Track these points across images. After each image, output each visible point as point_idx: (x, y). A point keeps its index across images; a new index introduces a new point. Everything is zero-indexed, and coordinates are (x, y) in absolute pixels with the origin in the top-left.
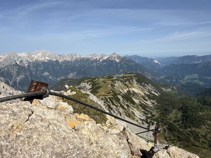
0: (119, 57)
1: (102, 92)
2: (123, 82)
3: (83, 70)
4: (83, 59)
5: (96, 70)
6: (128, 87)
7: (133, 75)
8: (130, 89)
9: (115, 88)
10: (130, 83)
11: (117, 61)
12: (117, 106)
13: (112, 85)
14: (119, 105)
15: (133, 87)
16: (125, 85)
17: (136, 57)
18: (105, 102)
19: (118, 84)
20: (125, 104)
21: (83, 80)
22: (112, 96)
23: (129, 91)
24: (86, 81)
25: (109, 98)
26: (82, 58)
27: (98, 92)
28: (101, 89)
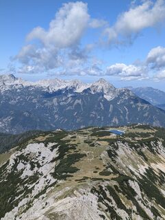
0: (112, 89)
1: (86, 169)
2: (136, 147)
3: (26, 114)
4: (28, 87)
5: (56, 116)
6: (146, 160)
7: (150, 131)
8: (153, 165)
9: (119, 160)
10: (152, 151)
11: (108, 97)
12: (129, 212)
13: (109, 152)
14: (135, 208)
15: (160, 160)
16: (141, 154)
17: (150, 91)
18: (100, 200)
19: (123, 151)
20: (147, 207)
21: (31, 137)
22: (115, 183)
23: (150, 171)
24: (39, 139)
25: (109, 188)
26: (25, 85)
27: (75, 170)
28: (83, 161)
